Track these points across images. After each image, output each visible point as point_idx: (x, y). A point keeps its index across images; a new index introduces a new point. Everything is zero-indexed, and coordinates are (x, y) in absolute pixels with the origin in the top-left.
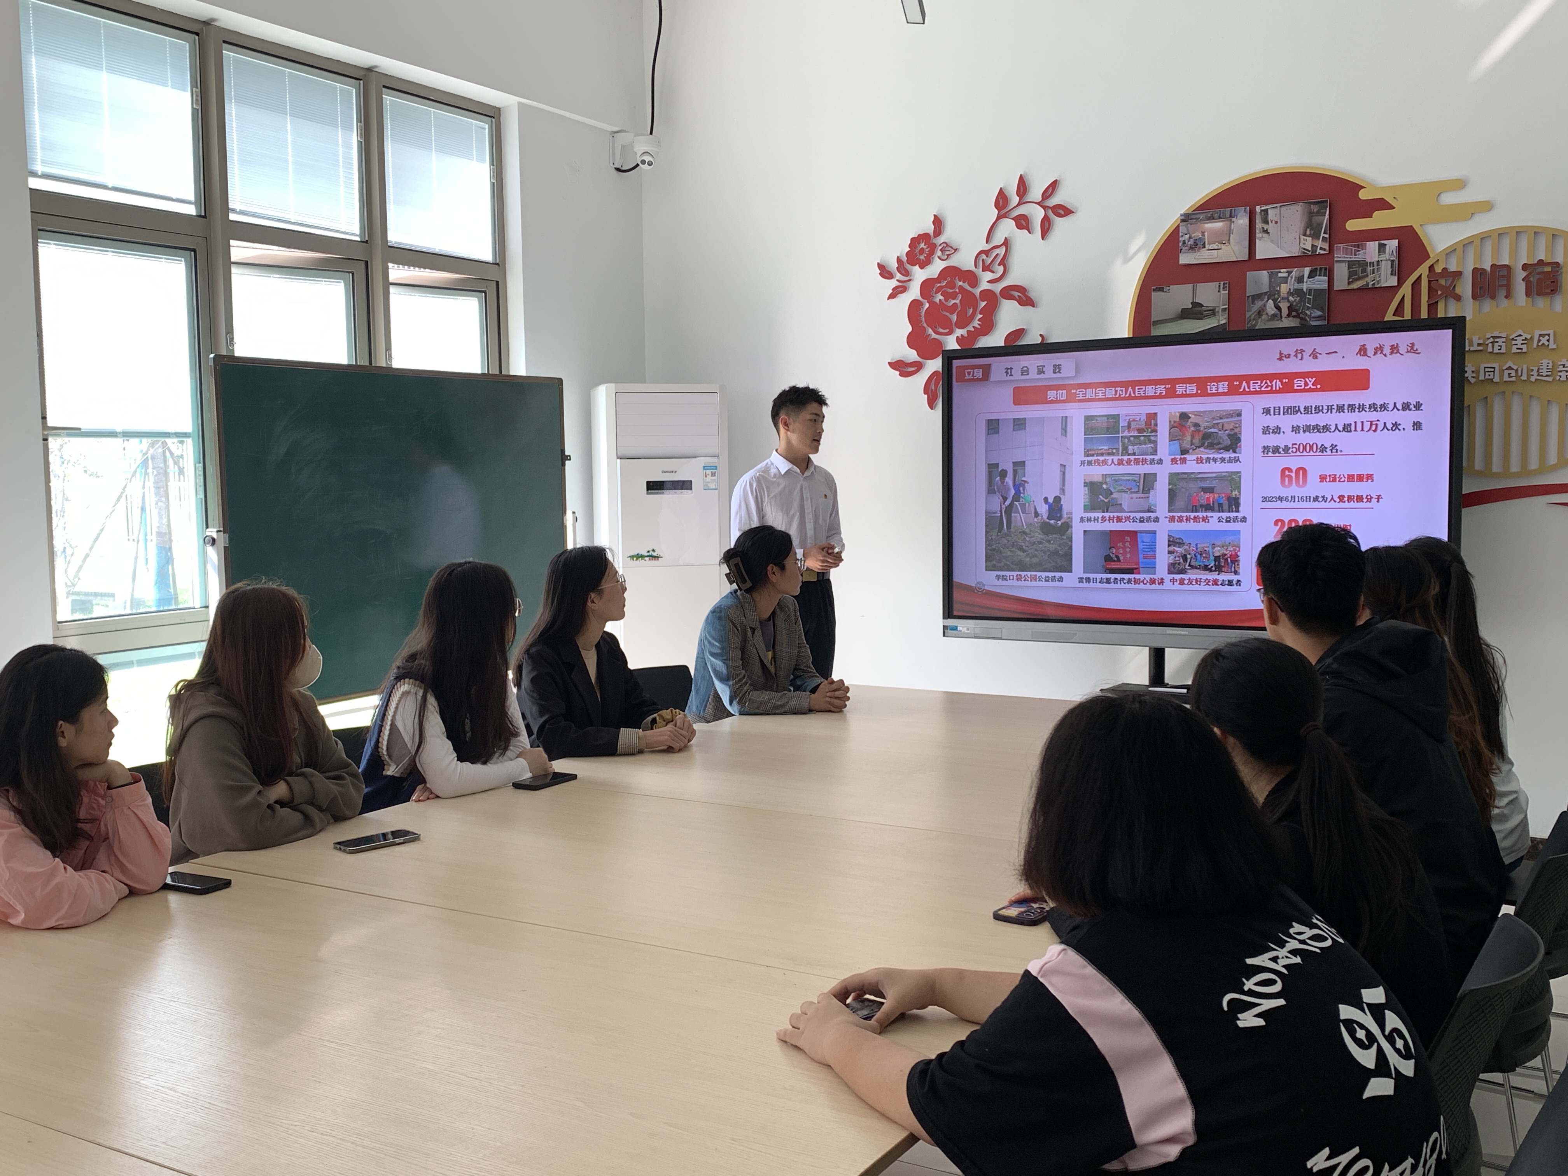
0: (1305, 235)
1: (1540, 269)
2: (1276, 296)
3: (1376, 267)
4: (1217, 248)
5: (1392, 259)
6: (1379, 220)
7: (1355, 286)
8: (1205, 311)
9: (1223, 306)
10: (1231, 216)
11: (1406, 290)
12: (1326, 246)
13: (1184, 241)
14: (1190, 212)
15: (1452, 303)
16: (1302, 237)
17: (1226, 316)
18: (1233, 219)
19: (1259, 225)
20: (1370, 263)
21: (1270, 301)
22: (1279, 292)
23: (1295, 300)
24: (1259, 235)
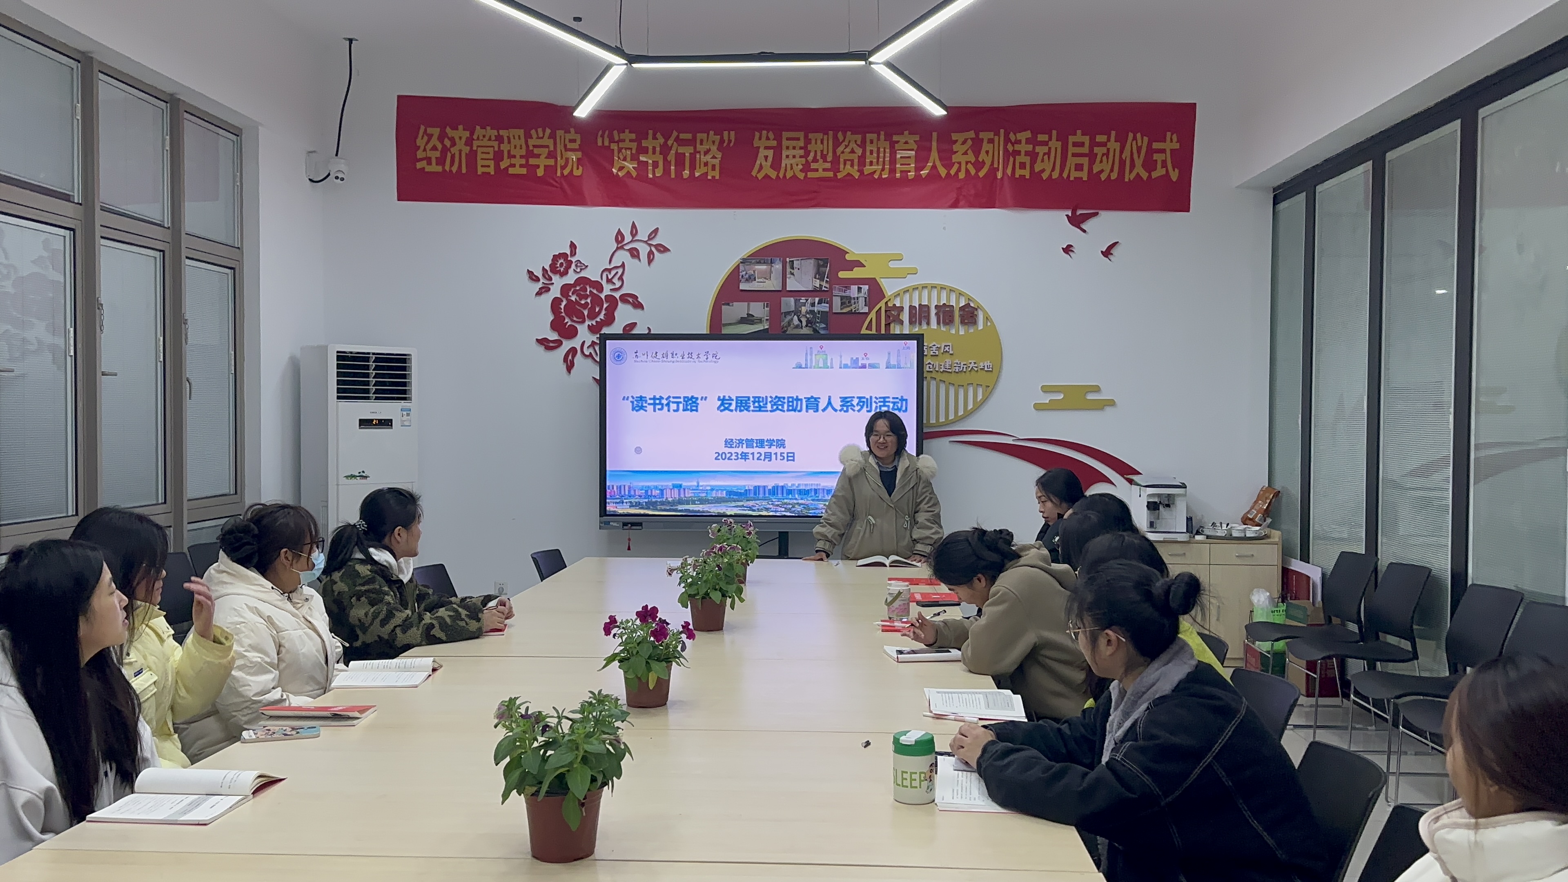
1: (943, 309)
2: (799, 314)
3: (856, 301)
4: (762, 281)
5: (865, 296)
6: (857, 273)
7: (844, 311)
8: (755, 320)
9: (766, 317)
10: (771, 263)
11: (873, 315)
12: (828, 286)
13: (742, 275)
14: (745, 257)
15: (898, 325)
16: (814, 279)
17: (769, 323)
18: (773, 265)
19: (788, 270)
20: (853, 298)
22: (801, 311)
23: (810, 317)
24: (788, 276)
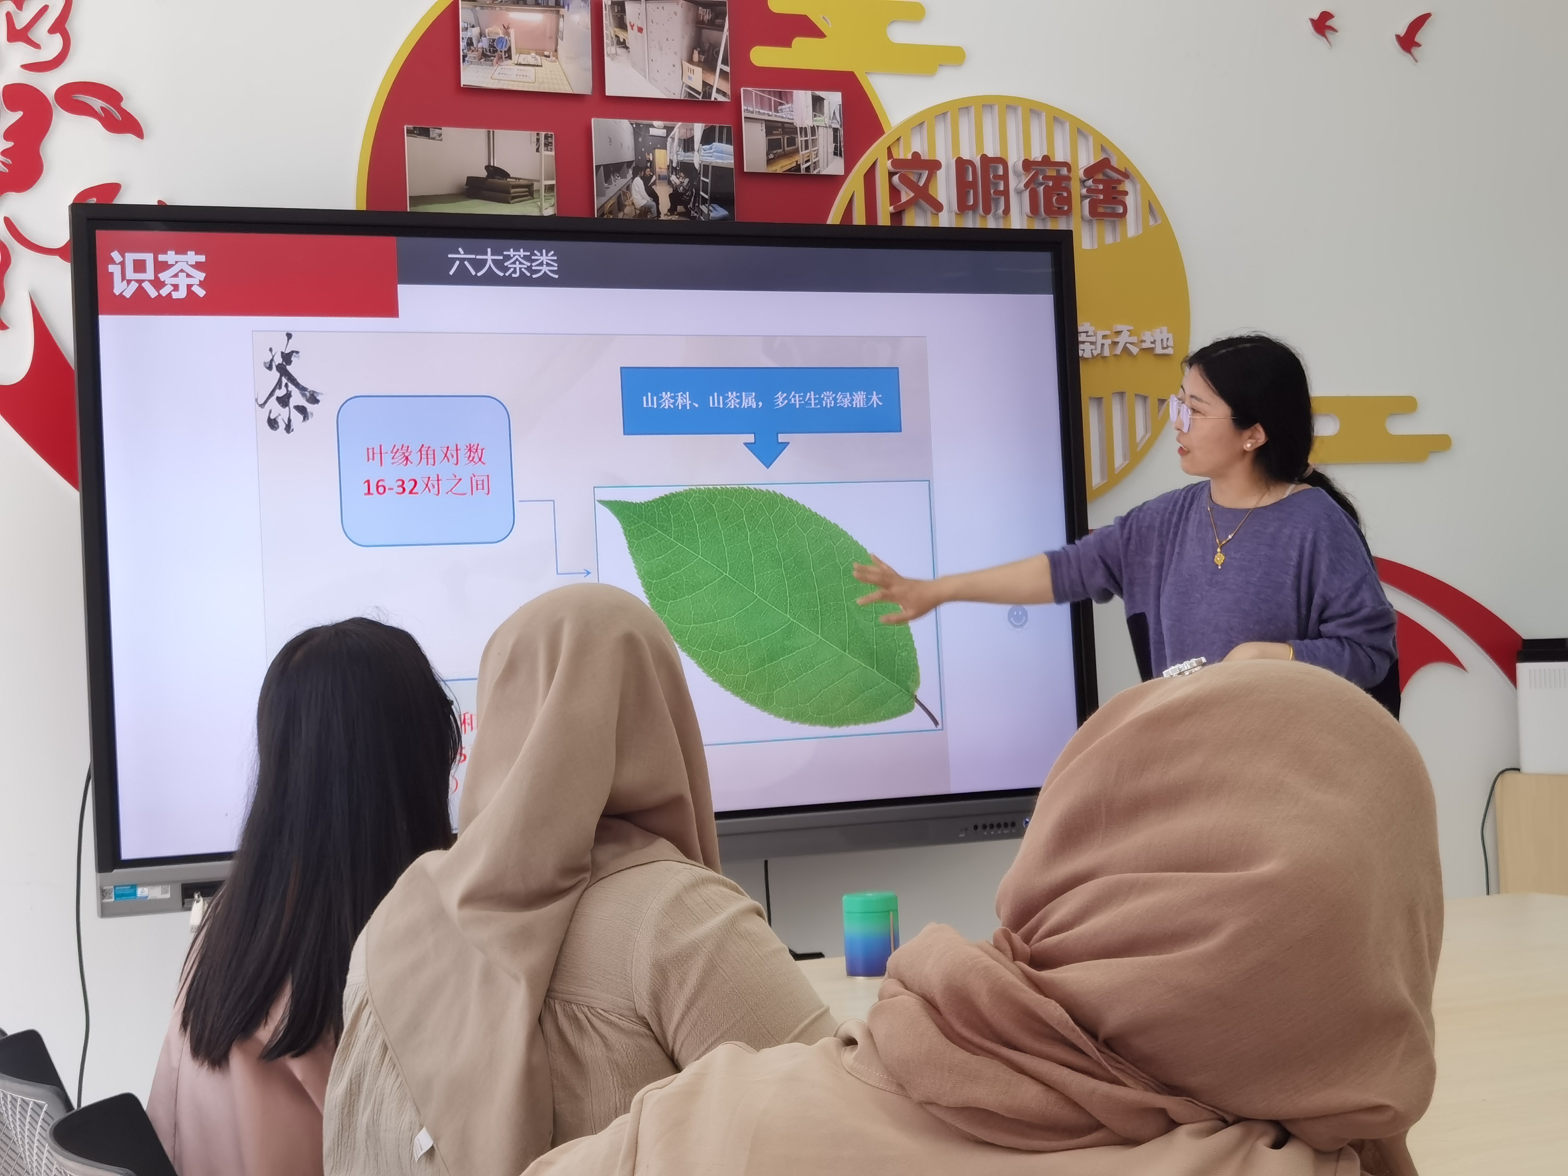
0: (690, 61)
1: (1047, 172)
2: (648, 171)
3: (809, 137)
4: (533, 62)
5: (834, 126)
8: (514, 187)
9: (547, 179)
10: (558, 4)
12: (726, 87)
13: (470, 39)
15: (925, 213)
16: (687, 65)
18: (563, 11)
19: (609, 29)
20: (801, 128)
21: (637, 181)
22: (652, 163)
23: (682, 183)
24: (609, 49)
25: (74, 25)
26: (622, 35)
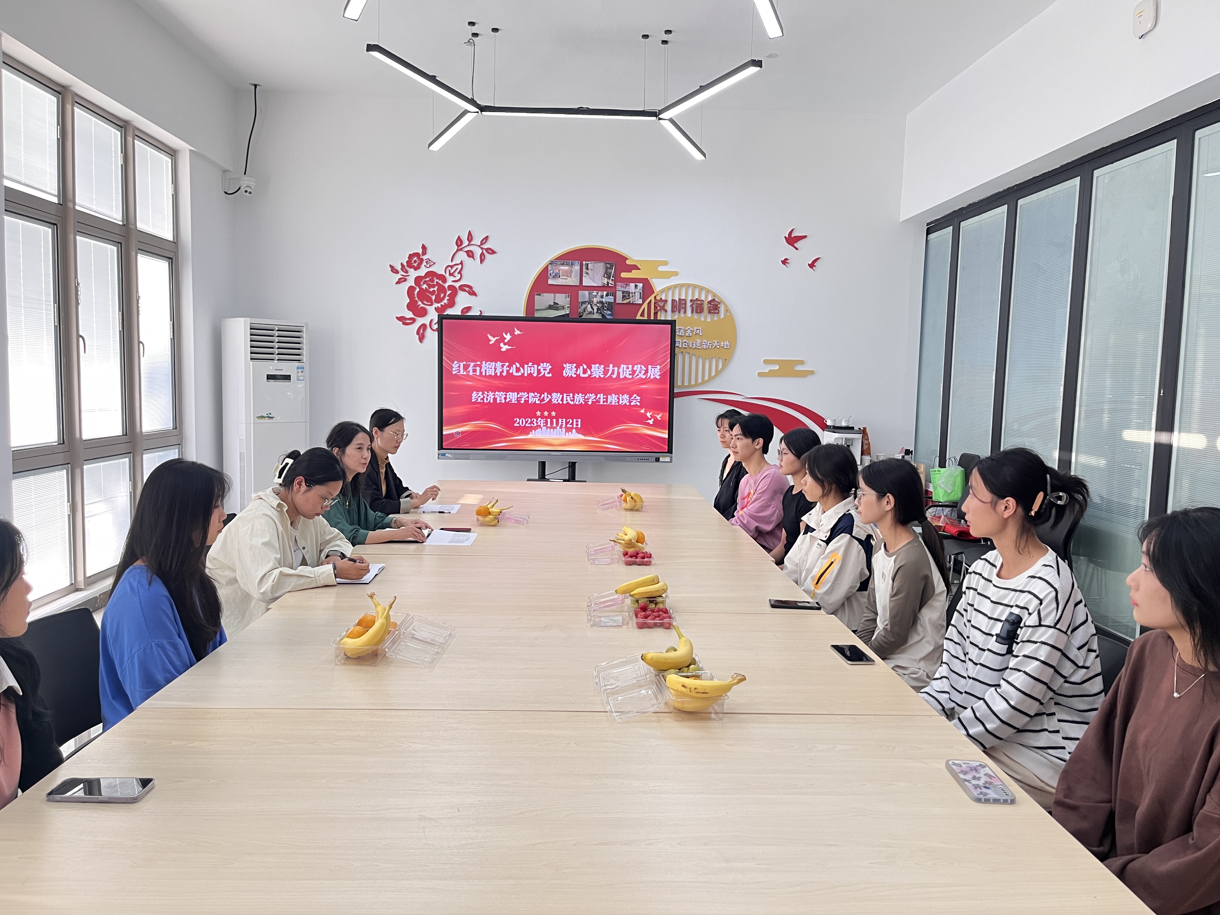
0: (604, 277)
1: (696, 302)
2: (592, 303)
3: (633, 294)
6: (634, 274)
7: (625, 302)
8: (559, 307)
10: (572, 264)
11: (645, 305)
12: (613, 283)
13: (550, 273)
14: (552, 260)
15: (663, 312)
17: (569, 310)
18: (573, 266)
19: (584, 270)
21: (589, 305)
22: (593, 301)
23: (600, 306)
24: (584, 275)
25: (463, 272)
26: (587, 271)
